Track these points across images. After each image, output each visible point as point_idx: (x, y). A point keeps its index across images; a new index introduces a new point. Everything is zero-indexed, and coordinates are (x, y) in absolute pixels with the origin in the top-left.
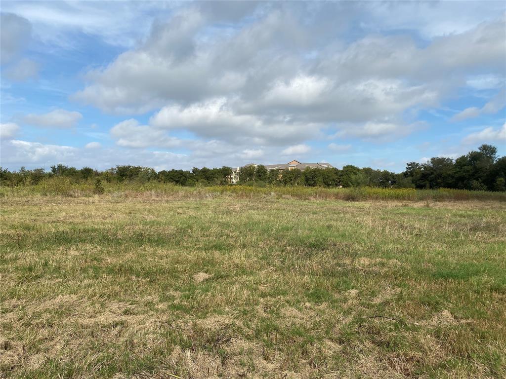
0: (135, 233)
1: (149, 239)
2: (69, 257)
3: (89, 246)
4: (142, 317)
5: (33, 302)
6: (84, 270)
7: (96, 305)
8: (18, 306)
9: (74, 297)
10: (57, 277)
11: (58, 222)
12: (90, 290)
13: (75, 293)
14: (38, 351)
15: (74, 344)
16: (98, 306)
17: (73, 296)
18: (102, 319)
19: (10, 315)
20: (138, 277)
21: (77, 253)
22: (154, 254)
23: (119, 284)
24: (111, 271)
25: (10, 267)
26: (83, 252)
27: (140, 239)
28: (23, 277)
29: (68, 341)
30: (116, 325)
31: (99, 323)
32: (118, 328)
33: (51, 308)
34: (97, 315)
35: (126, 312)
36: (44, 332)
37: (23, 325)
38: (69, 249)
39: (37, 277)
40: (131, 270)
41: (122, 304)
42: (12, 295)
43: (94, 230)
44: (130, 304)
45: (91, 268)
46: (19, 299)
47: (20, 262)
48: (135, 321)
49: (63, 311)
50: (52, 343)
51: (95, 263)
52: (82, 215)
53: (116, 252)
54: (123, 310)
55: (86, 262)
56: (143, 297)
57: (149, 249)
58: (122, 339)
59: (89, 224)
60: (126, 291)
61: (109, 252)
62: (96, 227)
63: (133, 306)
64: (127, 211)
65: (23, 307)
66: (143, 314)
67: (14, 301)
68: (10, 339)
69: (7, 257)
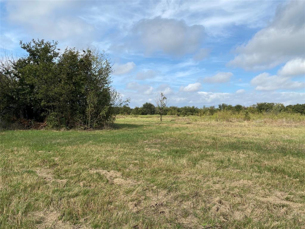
0: (278, 146)
1: (290, 152)
2: (241, 158)
3: (251, 153)
4: (300, 205)
5: (228, 181)
6: (252, 167)
7: (266, 190)
8: (220, 181)
9: (250, 183)
10: (237, 169)
11: (228, 136)
12: (260, 180)
13: (251, 180)
14: (238, 210)
15: (258, 211)
16: (267, 191)
17: (249, 181)
18: (271, 199)
19: (217, 185)
20: (289, 176)
21: (244, 156)
22: (297, 163)
23: (277, 180)
24: (269, 170)
25: (211, 159)
26: (247, 156)
27: (283, 151)
28: (219, 165)
29: (254, 208)
30: (283, 206)
31: (270, 202)
32: (285, 208)
33: (238, 186)
34: (267, 197)
35: (287, 199)
36: (238, 199)
37: (225, 192)
38: (239, 153)
39: (226, 167)
40: (283, 171)
41: (283, 193)
42: (217, 175)
43: (251, 143)
44: (289, 194)
45: (255, 166)
46: (220, 178)
47: (216, 157)
48: (295, 207)
49: (246, 190)
50: (244, 207)
51: (257, 163)
52: (240, 133)
53: (269, 158)
54: (285, 197)
55: (251, 162)
56: (297, 191)
57: (293, 159)
58: (290, 217)
59: (247, 139)
60: (283, 184)
61: (264, 157)
62: (251, 141)
63: (292, 196)
64: (269, 132)
65: (223, 182)
66: (301, 203)
67: (218, 178)
68: (221, 198)
69: (208, 153)
